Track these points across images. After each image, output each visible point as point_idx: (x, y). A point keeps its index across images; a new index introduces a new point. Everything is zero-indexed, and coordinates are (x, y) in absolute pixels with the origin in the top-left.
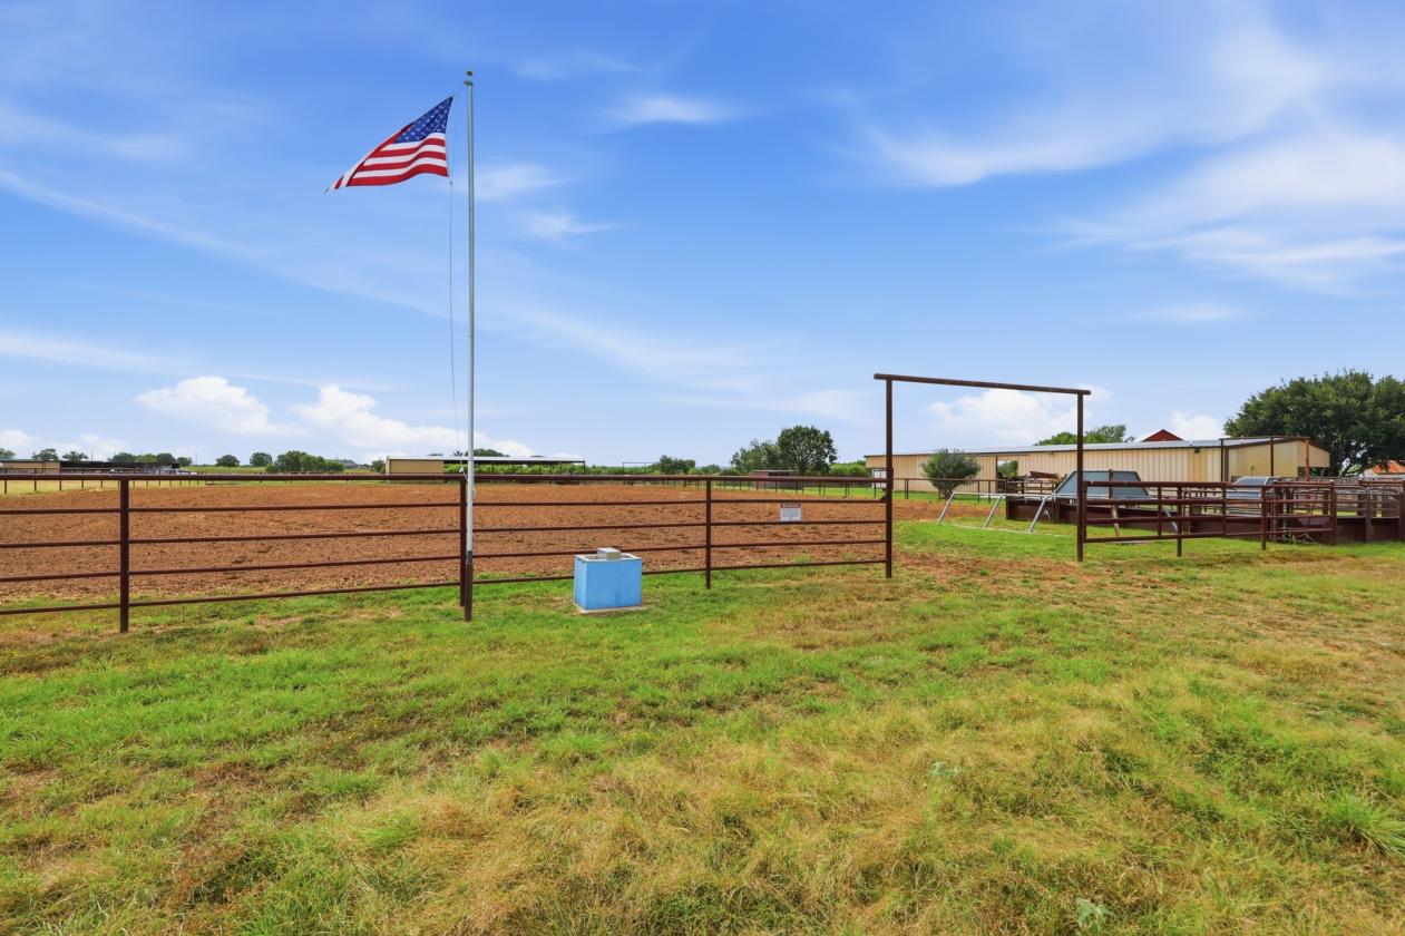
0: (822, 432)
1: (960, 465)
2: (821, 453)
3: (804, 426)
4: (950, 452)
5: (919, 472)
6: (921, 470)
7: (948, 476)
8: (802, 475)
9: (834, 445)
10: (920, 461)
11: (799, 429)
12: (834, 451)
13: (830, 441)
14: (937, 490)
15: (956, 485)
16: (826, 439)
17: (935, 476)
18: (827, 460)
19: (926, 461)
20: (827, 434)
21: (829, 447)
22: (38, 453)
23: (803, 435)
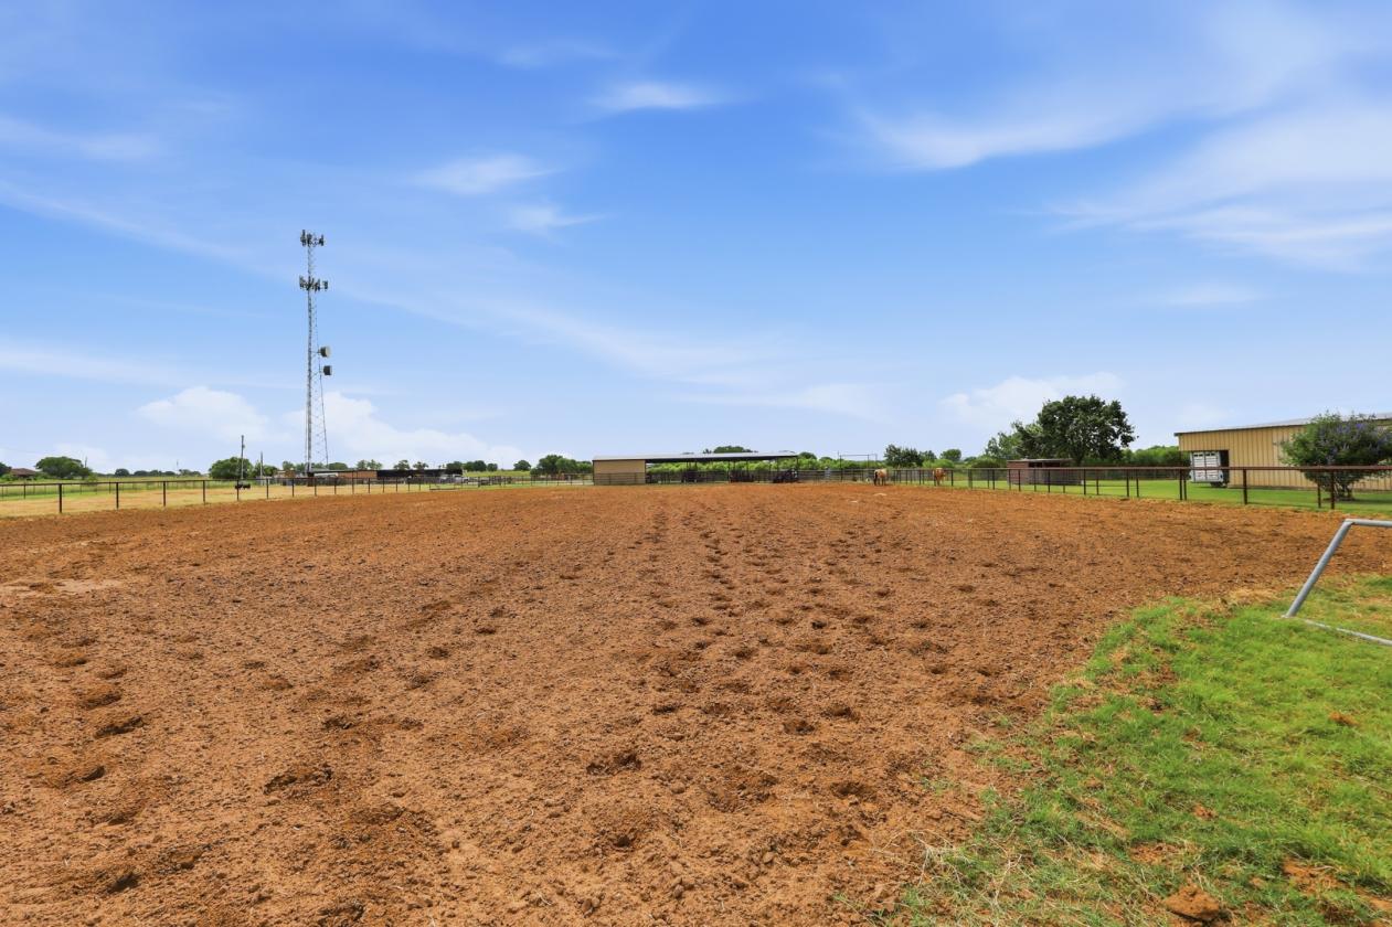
0: (1108, 403)
1: (1366, 441)
2: (1107, 433)
3: (1079, 397)
4: (1343, 419)
5: (1277, 455)
6: (1279, 452)
7: (1340, 462)
8: (1078, 466)
9: (1129, 420)
10: (1277, 437)
11: (1070, 401)
12: (1128, 429)
13: (1121, 416)
14: (1316, 485)
15: (1359, 475)
16: (1116, 412)
17: (1308, 461)
18: (1118, 443)
19: (1290, 438)
20: (1116, 406)
21: (1121, 424)
22: (397, 464)
23: (1077, 407)
